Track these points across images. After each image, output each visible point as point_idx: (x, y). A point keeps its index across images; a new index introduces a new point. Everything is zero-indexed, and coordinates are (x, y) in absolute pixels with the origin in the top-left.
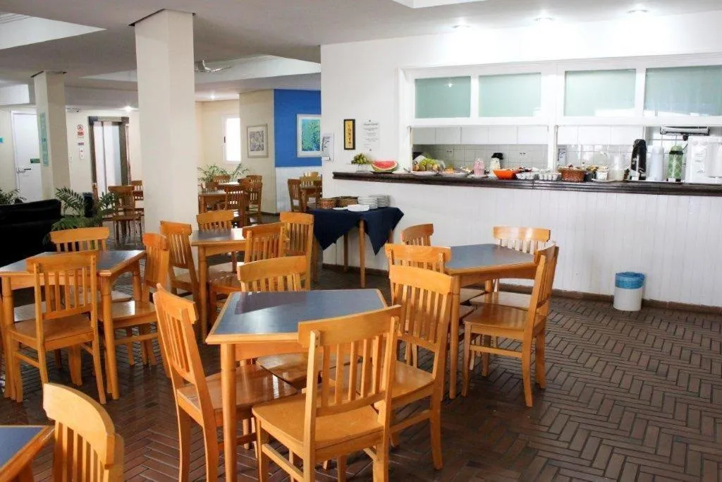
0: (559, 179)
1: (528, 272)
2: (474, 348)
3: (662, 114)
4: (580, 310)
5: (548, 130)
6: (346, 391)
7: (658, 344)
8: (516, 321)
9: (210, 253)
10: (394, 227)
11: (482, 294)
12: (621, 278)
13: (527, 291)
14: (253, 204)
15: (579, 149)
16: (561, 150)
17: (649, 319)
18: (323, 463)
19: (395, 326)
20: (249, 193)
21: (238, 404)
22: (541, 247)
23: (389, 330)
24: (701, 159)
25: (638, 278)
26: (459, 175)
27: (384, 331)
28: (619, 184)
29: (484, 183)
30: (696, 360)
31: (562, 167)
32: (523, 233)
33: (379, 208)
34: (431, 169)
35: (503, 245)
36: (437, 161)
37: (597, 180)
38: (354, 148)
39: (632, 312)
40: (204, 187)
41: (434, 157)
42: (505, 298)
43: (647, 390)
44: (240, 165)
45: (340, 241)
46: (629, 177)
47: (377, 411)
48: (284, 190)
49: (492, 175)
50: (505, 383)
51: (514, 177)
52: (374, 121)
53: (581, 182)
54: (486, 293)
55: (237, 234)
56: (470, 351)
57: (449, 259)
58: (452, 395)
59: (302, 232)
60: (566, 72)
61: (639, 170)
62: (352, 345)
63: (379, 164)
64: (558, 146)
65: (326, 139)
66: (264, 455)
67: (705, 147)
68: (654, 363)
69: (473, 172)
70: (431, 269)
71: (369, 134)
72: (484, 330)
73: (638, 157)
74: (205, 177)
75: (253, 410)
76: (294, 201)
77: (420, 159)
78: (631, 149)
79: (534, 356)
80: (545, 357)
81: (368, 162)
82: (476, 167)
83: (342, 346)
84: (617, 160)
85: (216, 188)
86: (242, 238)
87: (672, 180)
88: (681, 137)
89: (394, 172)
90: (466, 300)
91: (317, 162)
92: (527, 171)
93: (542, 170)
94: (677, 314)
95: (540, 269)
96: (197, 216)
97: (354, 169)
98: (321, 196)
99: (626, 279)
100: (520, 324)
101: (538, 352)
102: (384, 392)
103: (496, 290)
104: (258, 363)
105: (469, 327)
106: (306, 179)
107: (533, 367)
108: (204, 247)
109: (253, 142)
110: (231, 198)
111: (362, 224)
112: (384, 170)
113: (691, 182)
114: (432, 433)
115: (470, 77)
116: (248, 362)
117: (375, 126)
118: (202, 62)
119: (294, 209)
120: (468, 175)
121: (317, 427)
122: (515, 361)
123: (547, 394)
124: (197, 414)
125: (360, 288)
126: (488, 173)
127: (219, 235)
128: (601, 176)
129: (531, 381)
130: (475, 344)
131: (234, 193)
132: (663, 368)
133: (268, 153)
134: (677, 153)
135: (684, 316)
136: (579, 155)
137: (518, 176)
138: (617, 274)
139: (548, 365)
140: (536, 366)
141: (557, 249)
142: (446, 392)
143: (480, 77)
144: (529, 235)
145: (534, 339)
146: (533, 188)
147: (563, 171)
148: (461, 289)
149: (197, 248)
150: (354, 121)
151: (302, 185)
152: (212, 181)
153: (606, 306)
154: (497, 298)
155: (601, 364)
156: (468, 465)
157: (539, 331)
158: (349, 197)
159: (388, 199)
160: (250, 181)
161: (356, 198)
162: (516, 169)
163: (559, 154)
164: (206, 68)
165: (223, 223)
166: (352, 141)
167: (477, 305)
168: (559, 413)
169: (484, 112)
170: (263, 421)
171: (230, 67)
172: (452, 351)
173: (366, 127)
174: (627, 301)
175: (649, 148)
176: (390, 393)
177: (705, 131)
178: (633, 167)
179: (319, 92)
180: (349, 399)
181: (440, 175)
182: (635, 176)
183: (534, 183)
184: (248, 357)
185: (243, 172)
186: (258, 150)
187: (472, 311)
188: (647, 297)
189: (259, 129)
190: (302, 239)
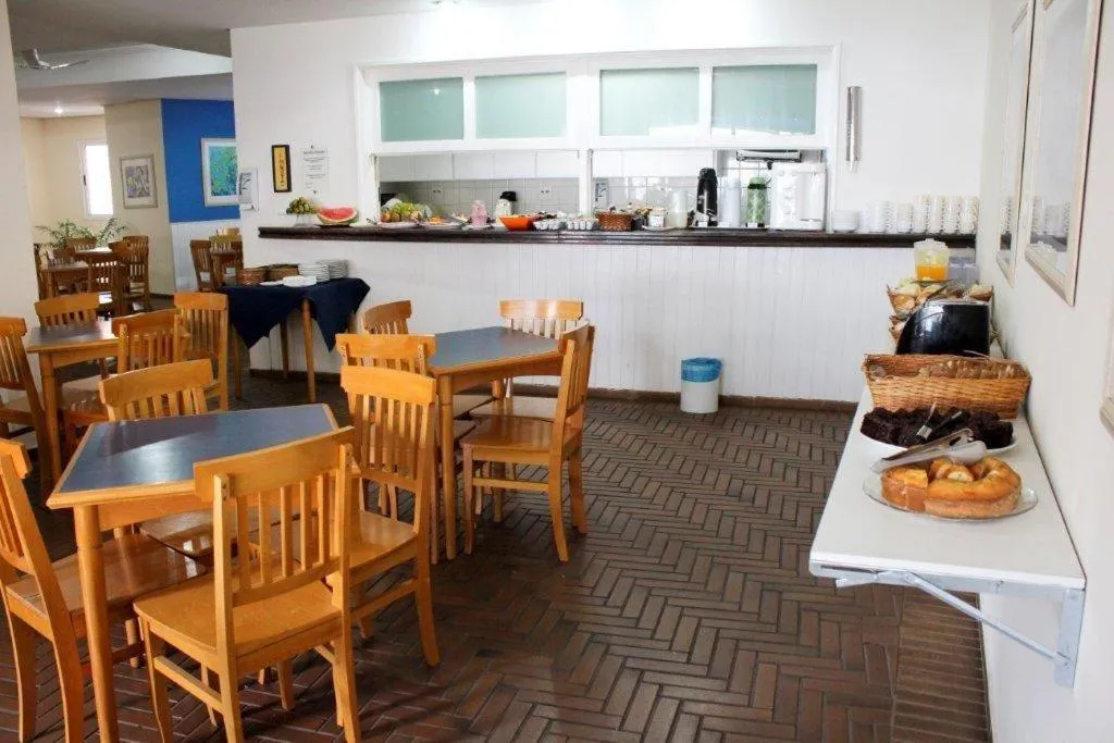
0: (596, 228)
1: (551, 365)
2: (479, 483)
3: (740, 132)
4: (634, 417)
5: (578, 156)
6: (277, 562)
7: (742, 457)
8: (541, 438)
9: (60, 363)
10: (356, 308)
11: (487, 402)
12: (689, 368)
13: (551, 393)
14: (135, 281)
15: (626, 184)
16: (600, 185)
17: (730, 422)
18: (257, 674)
19: (347, 459)
20: (128, 263)
21: (109, 598)
22: (571, 327)
23: (338, 466)
24: (790, 195)
25: (711, 367)
26: (451, 225)
27: (330, 468)
28: (679, 233)
29: (487, 236)
30: (792, 475)
31: (601, 210)
32: (542, 308)
33: (332, 280)
34: (409, 219)
35: (516, 328)
36: (418, 205)
37: (649, 228)
38: (289, 189)
39: (705, 415)
40: (51, 257)
41: (415, 200)
42: (523, 406)
43: (727, 522)
44: (112, 220)
45: (275, 331)
46: (694, 222)
47: (330, 588)
48: (185, 258)
49: (499, 225)
50: (529, 530)
51: (531, 227)
52: (319, 147)
53: (627, 230)
54: (495, 399)
55: (106, 329)
56: (474, 488)
57: (433, 351)
58: (450, 554)
59: (210, 321)
60: (602, 72)
61: (708, 212)
62: (282, 491)
63: (329, 213)
64: (593, 179)
65: (246, 176)
66: (158, 674)
67: (795, 178)
68: (736, 484)
69: (470, 222)
70: (408, 370)
71: (313, 168)
72: (493, 455)
73: (706, 193)
74: (55, 241)
75: (134, 605)
76: (201, 274)
77: (392, 203)
78: (697, 182)
79: (567, 487)
80: (584, 487)
81: (311, 211)
82: (474, 214)
83: (266, 495)
84: (677, 198)
85: (72, 259)
86: (112, 336)
87: (753, 225)
88: (764, 165)
89: (352, 225)
90: (465, 411)
91: (232, 212)
92: (549, 217)
93: (571, 216)
94: (767, 413)
95: (568, 360)
96: (36, 304)
97: (291, 222)
98: (242, 265)
99: (696, 368)
100: (546, 442)
101: (574, 481)
102: (338, 559)
103: (508, 395)
104: (143, 532)
105: (469, 453)
106: (219, 239)
107: (568, 503)
108: (50, 354)
109: (130, 183)
110: (97, 272)
111: (306, 306)
112: (337, 222)
113: (778, 227)
114: (420, 613)
115: (461, 78)
116: (127, 530)
117: (320, 156)
118: (32, 51)
119: (202, 287)
120: (464, 225)
121: (237, 623)
122: (542, 497)
123: (588, 541)
124: (41, 622)
125: (309, 403)
126: (493, 221)
127: (77, 332)
128: (655, 222)
129: (565, 523)
130: (482, 476)
131: (103, 264)
132: (749, 490)
133: (156, 201)
134: (758, 187)
135: (776, 415)
136: (627, 190)
137: (537, 224)
138: (683, 362)
139: (589, 499)
140: (572, 502)
141: (591, 330)
142: (442, 552)
143: (477, 78)
144: (552, 312)
145: (566, 463)
146: (560, 241)
147: (601, 217)
148: (455, 397)
149: (36, 356)
150: (287, 148)
151: (215, 249)
152: (65, 246)
153: (670, 407)
154: (512, 406)
155: (665, 491)
156: (478, 655)
157: (572, 452)
158: (286, 266)
159: (345, 265)
160: (129, 245)
161: (296, 266)
162: (534, 214)
163: (597, 190)
164: (42, 63)
165: (81, 314)
166: (285, 180)
167: (481, 418)
168: (607, 566)
169: (485, 130)
170: (152, 621)
171: (84, 62)
172: (447, 488)
173: (306, 157)
174: (699, 399)
175: (721, 181)
176: (347, 561)
177: (796, 155)
178: (700, 208)
179: (231, 104)
180: (284, 575)
181: (421, 227)
182: (703, 220)
183: (561, 235)
184: (126, 523)
185: (118, 231)
186: (140, 195)
187: (474, 427)
188: (727, 392)
189: (142, 162)
190: (211, 332)
